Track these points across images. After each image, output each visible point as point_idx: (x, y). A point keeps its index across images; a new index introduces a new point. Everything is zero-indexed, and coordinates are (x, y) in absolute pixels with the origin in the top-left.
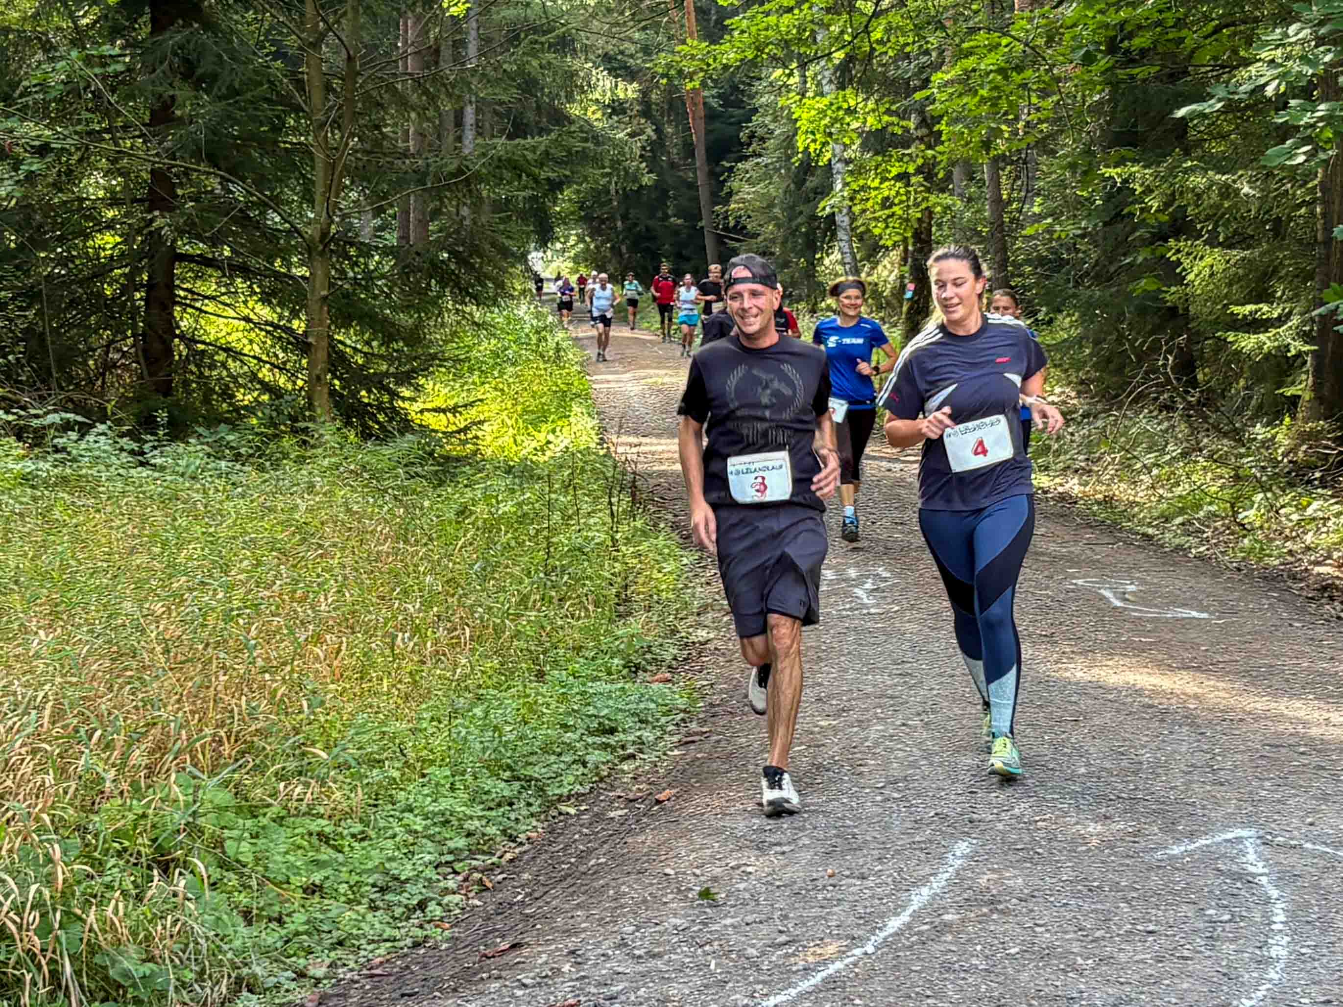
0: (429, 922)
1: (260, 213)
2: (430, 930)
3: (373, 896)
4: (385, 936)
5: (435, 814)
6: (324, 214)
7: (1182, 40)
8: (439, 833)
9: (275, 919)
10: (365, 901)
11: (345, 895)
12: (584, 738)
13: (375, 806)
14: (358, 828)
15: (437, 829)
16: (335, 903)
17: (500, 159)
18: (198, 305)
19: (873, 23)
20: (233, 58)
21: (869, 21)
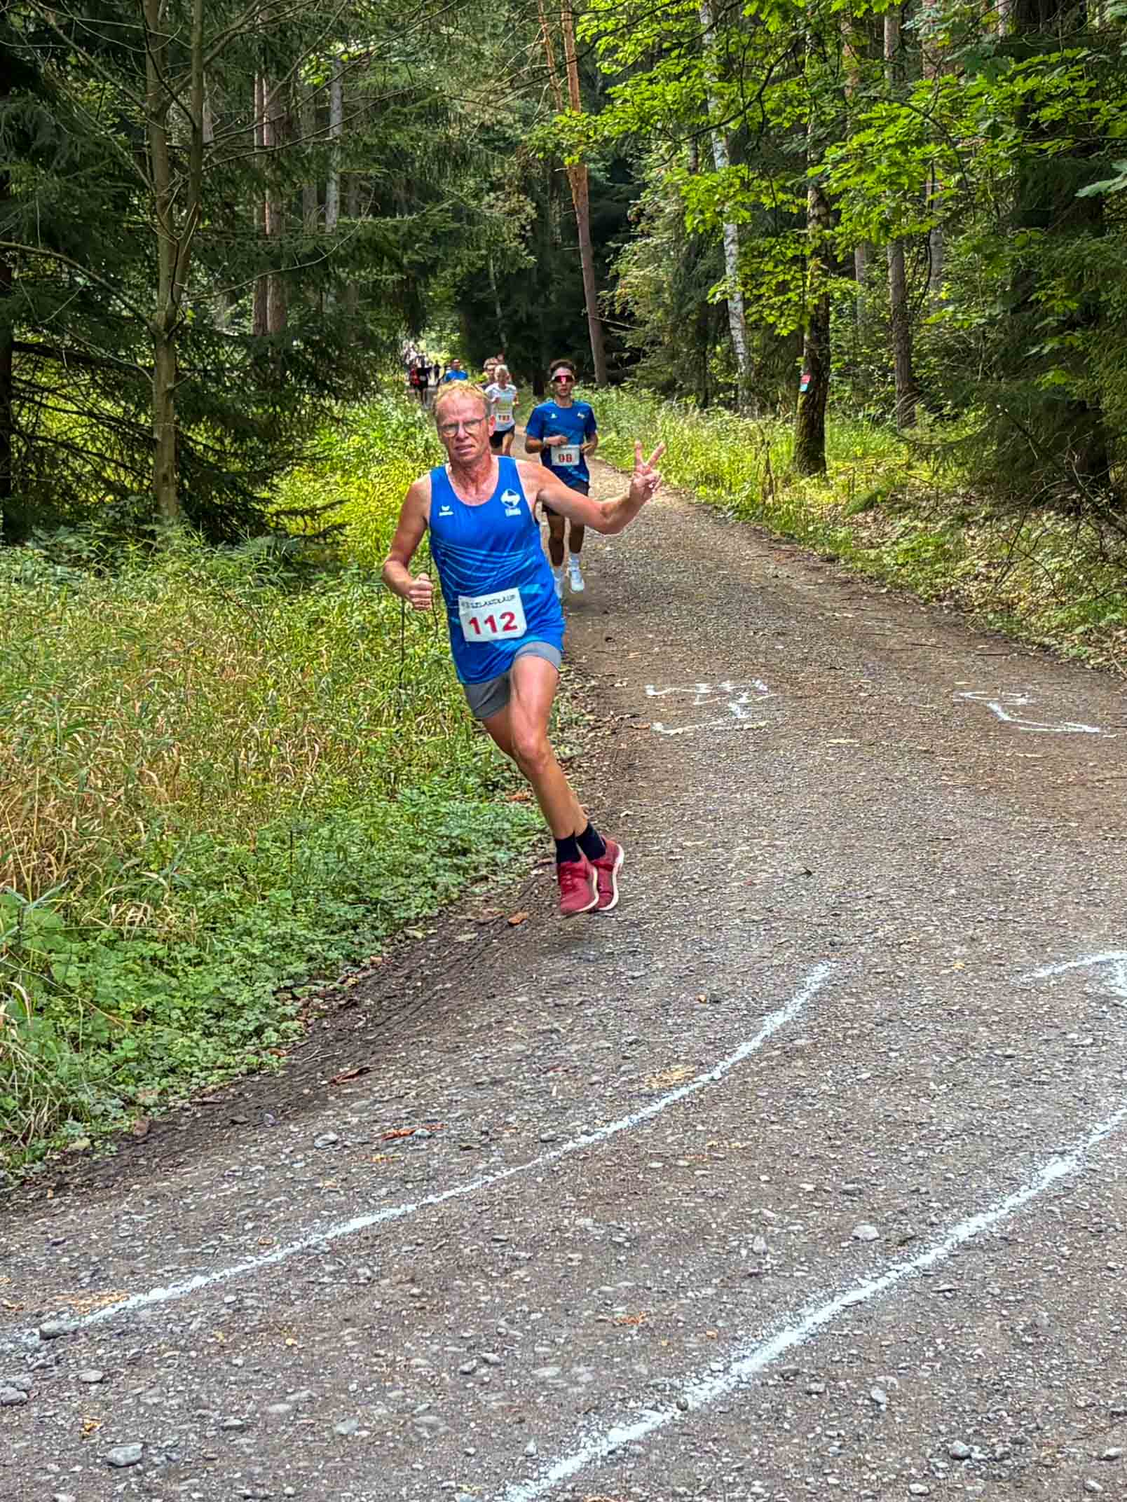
0: (265, 1049)
1: (103, 299)
2: (266, 1057)
3: (207, 1023)
4: (218, 1064)
5: (273, 938)
6: (168, 299)
7: (1097, 111)
8: (278, 958)
9: (104, 1046)
10: (198, 1027)
11: (178, 1020)
12: (435, 859)
13: (213, 929)
14: (194, 951)
15: (276, 954)
16: (168, 1030)
17: (358, 240)
18: (37, 398)
19: (767, 91)
20: (72, 130)
21: (762, 89)
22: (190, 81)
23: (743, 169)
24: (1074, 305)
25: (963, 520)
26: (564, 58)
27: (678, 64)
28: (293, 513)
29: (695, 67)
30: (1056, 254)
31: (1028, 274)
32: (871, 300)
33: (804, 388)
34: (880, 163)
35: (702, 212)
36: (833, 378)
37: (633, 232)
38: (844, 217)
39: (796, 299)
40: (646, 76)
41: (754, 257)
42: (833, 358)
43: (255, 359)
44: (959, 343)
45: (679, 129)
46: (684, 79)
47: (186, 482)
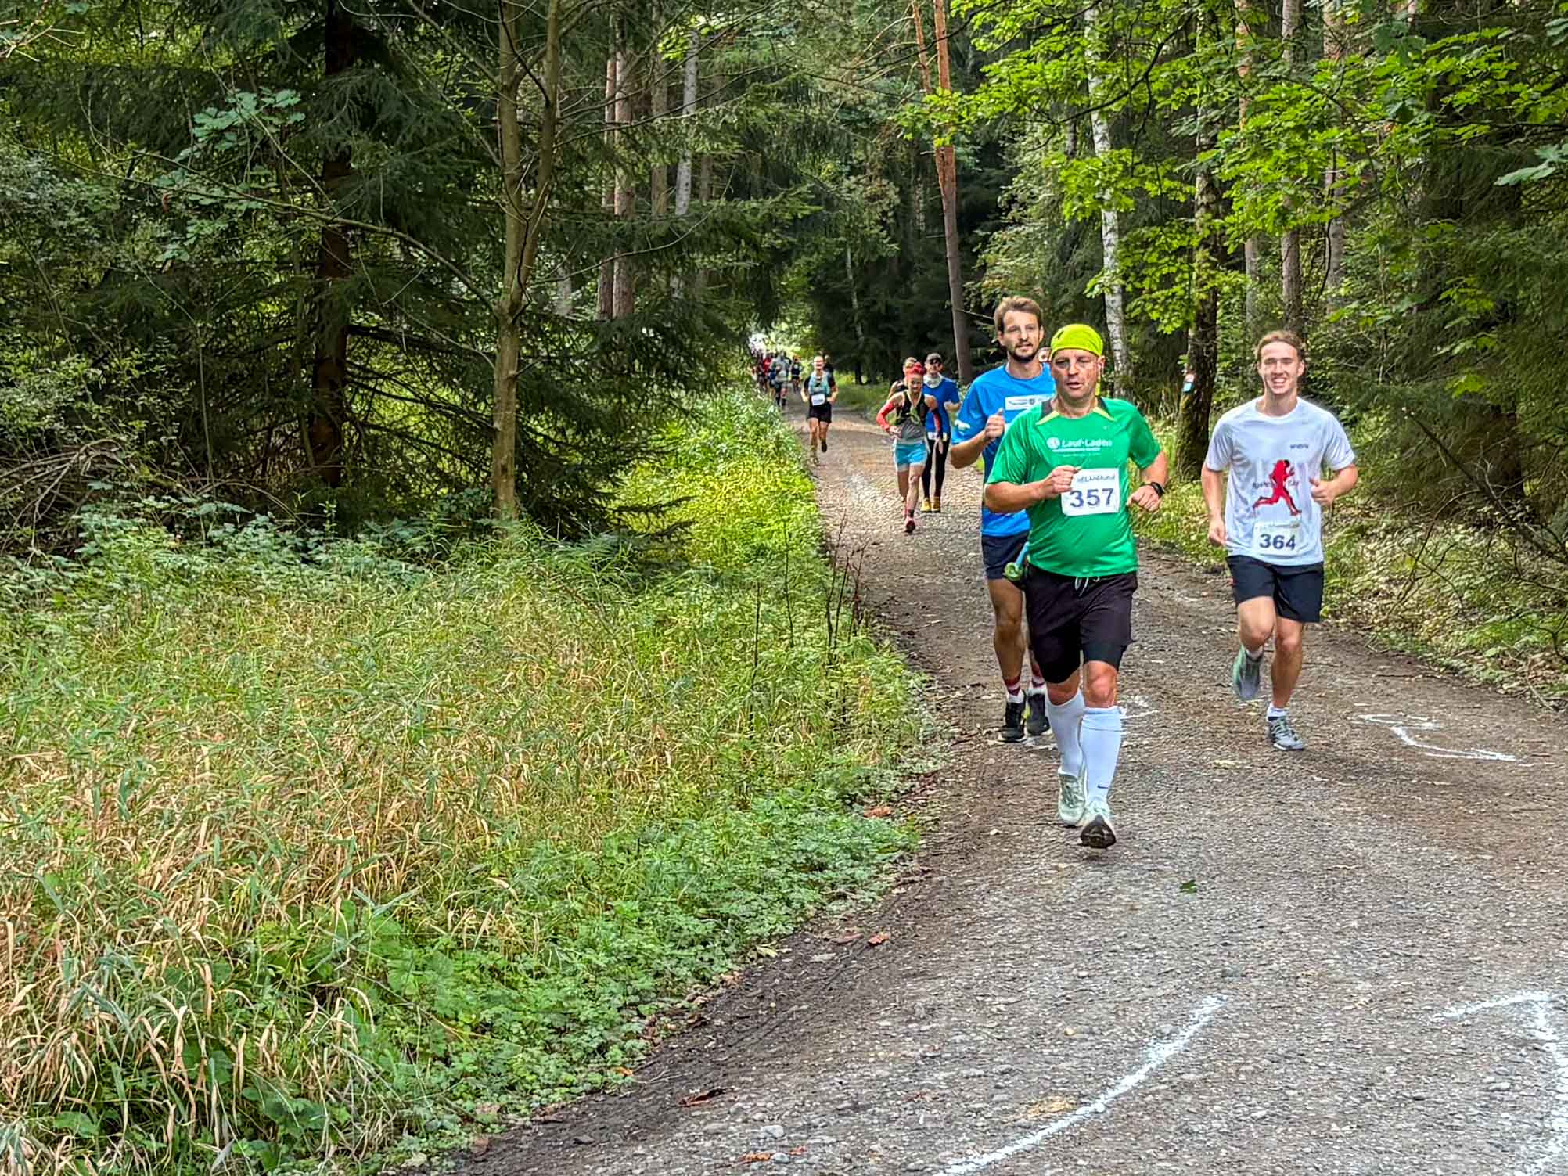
0: (609, 1068)
1: (444, 281)
2: (610, 1075)
3: (548, 1038)
4: (561, 1081)
5: (619, 951)
6: (515, 282)
7: (1516, 95)
8: (624, 972)
9: (441, 1058)
10: (539, 1042)
11: (518, 1034)
12: (790, 874)
14: (534, 963)
15: (622, 968)
16: (507, 1044)
17: (715, 222)
18: (372, 384)
19: (1155, 70)
20: (420, 103)
21: (1149, 69)
22: (545, 53)
23: (1126, 154)
24: (1489, 305)
25: (1362, 531)
26: (934, 36)
27: (1059, 42)
28: (637, 509)
29: (1078, 44)
30: (1471, 246)
31: (1438, 269)
32: (1262, 295)
33: (1187, 387)
34: (1278, 147)
35: (1081, 199)
36: (1220, 378)
37: (1004, 220)
38: (1234, 207)
39: (1181, 292)
40: (1025, 54)
41: (1136, 247)
42: (1220, 357)
43: (603, 345)
44: (1358, 342)
45: (1058, 110)
46: (1065, 57)
47: (525, 475)
